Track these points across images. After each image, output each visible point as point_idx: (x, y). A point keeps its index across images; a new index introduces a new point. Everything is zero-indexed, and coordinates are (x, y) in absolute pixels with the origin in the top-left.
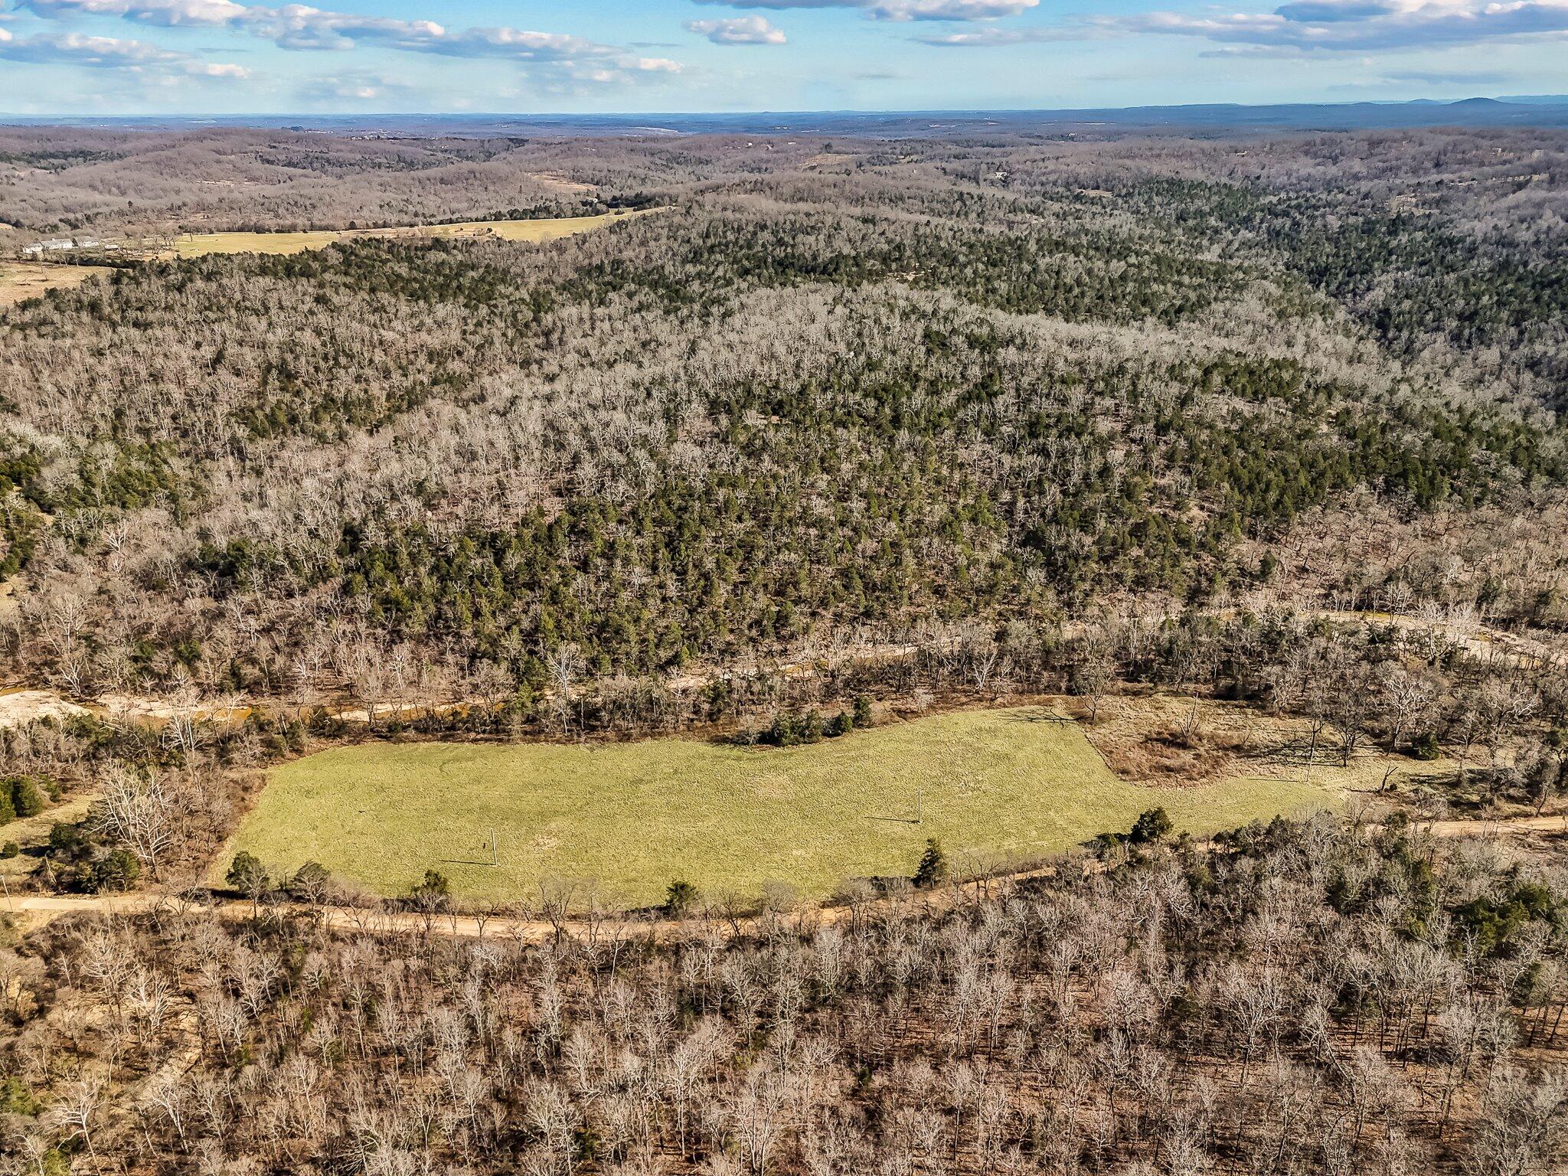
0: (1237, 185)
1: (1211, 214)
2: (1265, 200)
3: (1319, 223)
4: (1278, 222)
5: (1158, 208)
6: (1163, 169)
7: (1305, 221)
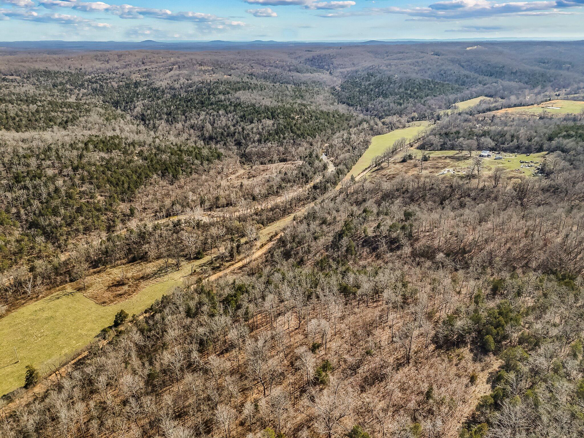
0: (73, 72)
1: (66, 83)
2: (86, 77)
3: (109, 85)
4: (94, 85)
5: (43, 82)
6: (41, 66)
7: (104, 84)
